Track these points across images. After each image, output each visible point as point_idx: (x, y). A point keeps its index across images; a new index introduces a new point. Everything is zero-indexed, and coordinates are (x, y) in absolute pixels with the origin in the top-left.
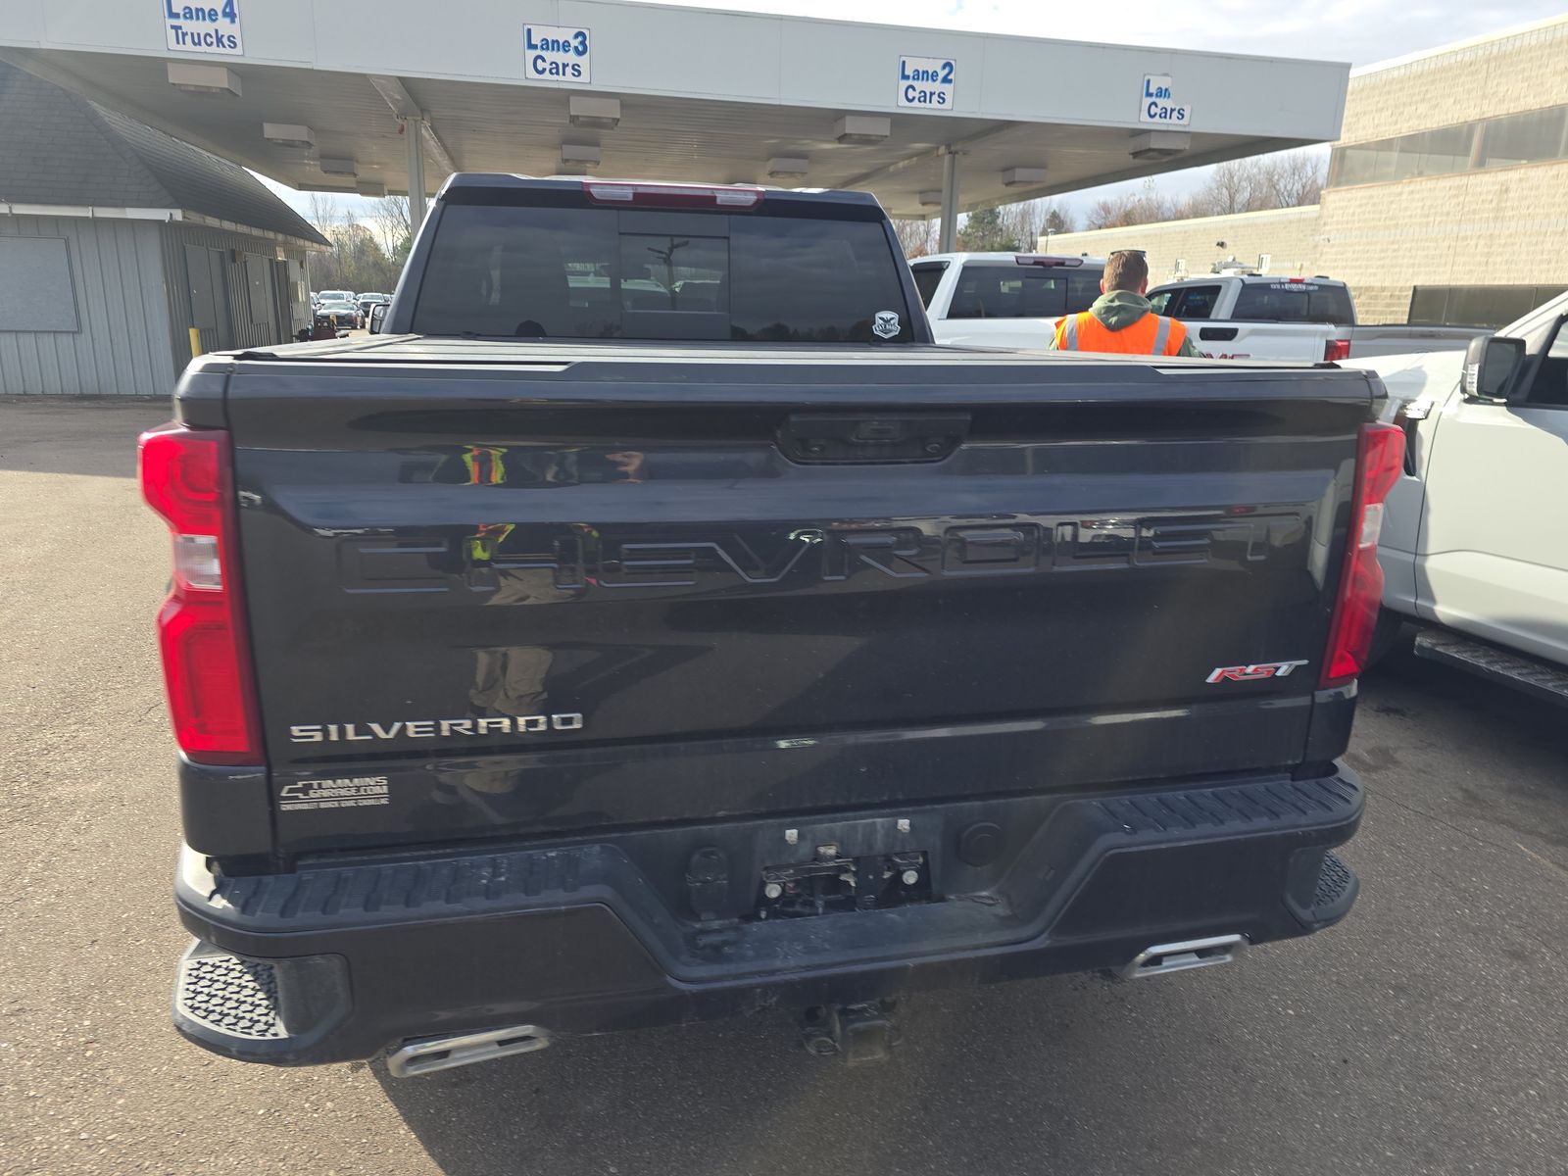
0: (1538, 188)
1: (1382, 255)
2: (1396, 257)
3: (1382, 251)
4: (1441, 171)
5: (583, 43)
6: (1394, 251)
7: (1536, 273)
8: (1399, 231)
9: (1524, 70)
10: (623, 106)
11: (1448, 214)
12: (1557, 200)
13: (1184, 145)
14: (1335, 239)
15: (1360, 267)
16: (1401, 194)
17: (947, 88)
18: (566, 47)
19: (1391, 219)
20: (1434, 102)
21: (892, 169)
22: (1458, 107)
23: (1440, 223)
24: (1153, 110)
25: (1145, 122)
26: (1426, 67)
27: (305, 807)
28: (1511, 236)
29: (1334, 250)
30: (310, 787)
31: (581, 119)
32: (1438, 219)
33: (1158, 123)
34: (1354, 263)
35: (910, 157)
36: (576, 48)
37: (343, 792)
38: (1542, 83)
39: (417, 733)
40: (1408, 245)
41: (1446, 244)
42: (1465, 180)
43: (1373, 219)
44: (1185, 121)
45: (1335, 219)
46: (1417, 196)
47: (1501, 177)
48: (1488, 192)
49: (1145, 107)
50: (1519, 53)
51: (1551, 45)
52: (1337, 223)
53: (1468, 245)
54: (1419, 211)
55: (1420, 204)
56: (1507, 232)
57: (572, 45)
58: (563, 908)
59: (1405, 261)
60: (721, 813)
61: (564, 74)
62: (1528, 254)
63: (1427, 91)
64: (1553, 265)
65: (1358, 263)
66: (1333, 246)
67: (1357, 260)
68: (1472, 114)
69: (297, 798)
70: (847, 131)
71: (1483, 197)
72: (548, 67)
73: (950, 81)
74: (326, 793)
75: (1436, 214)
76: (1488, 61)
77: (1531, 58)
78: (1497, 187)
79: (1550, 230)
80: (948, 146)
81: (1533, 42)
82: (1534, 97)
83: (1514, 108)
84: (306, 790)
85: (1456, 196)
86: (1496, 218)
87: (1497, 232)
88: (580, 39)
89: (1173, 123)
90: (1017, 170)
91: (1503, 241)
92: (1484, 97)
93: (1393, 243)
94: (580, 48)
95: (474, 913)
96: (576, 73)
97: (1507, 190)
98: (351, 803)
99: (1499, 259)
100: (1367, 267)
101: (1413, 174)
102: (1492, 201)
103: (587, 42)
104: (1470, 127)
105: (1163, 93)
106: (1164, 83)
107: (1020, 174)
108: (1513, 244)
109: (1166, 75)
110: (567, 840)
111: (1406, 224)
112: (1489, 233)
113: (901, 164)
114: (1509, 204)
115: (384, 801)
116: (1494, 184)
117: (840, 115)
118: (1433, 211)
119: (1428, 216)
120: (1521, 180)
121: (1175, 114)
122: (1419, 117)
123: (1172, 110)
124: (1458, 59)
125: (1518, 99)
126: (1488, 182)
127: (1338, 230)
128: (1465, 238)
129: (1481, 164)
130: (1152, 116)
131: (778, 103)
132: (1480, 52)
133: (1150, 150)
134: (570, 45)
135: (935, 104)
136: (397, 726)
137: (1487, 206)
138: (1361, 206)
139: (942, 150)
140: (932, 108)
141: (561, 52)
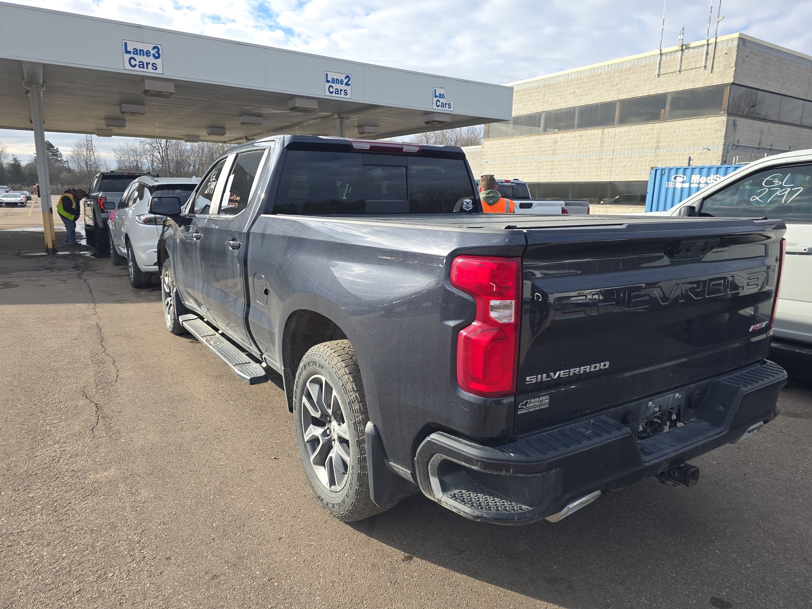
0: (568, 141)
1: (510, 169)
2: (515, 170)
3: (509, 167)
4: (530, 133)
5: (158, 52)
6: (514, 167)
7: (571, 177)
8: (515, 159)
9: (558, 92)
10: (176, 86)
11: (534, 151)
12: (576, 147)
13: (448, 119)
14: (489, 162)
15: (501, 174)
16: (515, 142)
17: (348, 88)
18: (148, 53)
19: (512, 153)
20: (525, 103)
21: (305, 124)
22: (534, 106)
23: (531, 155)
24: (438, 104)
25: (435, 108)
26: (520, 88)
27: (525, 411)
28: (560, 161)
29: (489, 166)
30: (527, 403)
31: (151, 92)
32: (531, 154)
33: (440, 110)
34: (498, 173)
35: (316, 119)
36: (154, 55)
37: (536, 404)
38: (566, 98)
39: (564, 375)
40: (519, 165)
41: (535, 164)
42: (539, 137)
43: (505, 153)
44: (451, 109)
45: (488, 153)
46: (521, 144)
47: (554, 136)
48: (549, 143)
49: (435, 102)
50: (556, 84)
51: (568, 81)
52: (490, 154)
53: (543, 165)
54: (523, 150)
55: (523, 147)
56: (558, 160)
57: (152, 53)
58: (620, 438)
59: (519, 171)
60: (635, 398)
61: (147, 68)
62: (567, 169)
63: (521, 98)
64: (577, 173)
65: (501, 172)
66: (489, 165)
67: (500, 171)
68: (540, 110)
69: (523, 408)
70: (296, 106)
71: (548, 144)
72: (138, 64)
73: (349, 85)
74: (531, 405)
75: (529, 151)
76: (544, 87)
77: (561, 87)
78: (552, 141)
79: (574, 159)
80: (339, 115)
81: (561, 80)
82: (563, 103)
83: (556, 107)
84: (525, 405)
85: (537, 144)
86: (553, 154)
87: (554, 160)
88: (156, 50)
89: (446, 110)
90: (365, 127)
91: (557, 164)
92: (544, 102)
93: (513, 164)
94: (156, 55)
95: (597, 444)
96: (155, 68)
97: (556, 142)
98: (538, 408)
99: (556, 171)
100: (504, 174)
101: (519, 134)
102: (551, 146)
103: (160, 52)
104: (540, 114)
105: (442, 96)
106: (442, 91)
107: (367, 129)
108: (561, 165)
109: (442, 88)
110: (593, 415)
111: (518, 156)
112: (551, 160)
113: (310, 122)
114: (557, 148)
115: (547, 406)
116: (551, 139)
117: (292, 97)
118: (528, 150)
119: (527, 152)
120: (561, 138)
121: (447, 106)
122: (519, 110)
123: (446, 104)
124: (533, 85)
125: (557, 104)
126: (549, 138)
127: (490, 158)
128: (542, 162)
129: (545, 130)
130: (438, 106)
131: (266, 90)
132: (541, 83)
133: (434, 121)
134: (150, 53)
135: (343, 95)
136: (558, 373)
137: (549, 148)
138: (499, 147)
139: (336, 116)
140: (341, 97)
141: (145, 56)
